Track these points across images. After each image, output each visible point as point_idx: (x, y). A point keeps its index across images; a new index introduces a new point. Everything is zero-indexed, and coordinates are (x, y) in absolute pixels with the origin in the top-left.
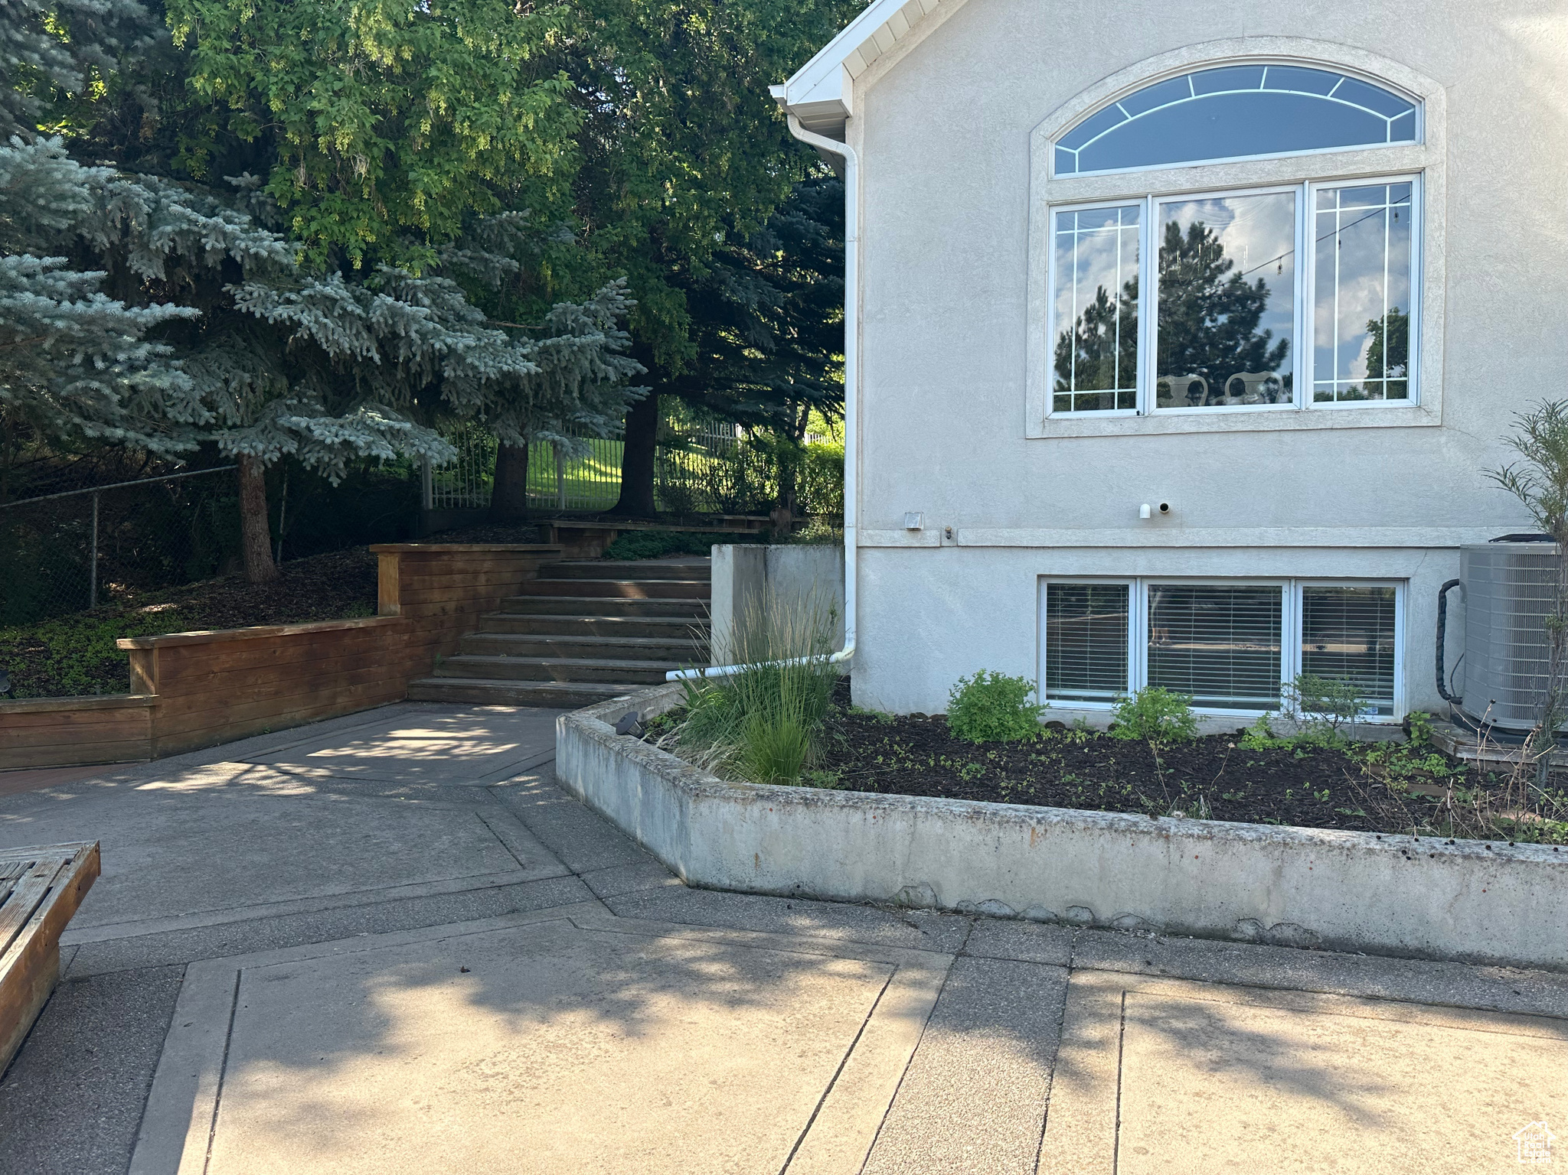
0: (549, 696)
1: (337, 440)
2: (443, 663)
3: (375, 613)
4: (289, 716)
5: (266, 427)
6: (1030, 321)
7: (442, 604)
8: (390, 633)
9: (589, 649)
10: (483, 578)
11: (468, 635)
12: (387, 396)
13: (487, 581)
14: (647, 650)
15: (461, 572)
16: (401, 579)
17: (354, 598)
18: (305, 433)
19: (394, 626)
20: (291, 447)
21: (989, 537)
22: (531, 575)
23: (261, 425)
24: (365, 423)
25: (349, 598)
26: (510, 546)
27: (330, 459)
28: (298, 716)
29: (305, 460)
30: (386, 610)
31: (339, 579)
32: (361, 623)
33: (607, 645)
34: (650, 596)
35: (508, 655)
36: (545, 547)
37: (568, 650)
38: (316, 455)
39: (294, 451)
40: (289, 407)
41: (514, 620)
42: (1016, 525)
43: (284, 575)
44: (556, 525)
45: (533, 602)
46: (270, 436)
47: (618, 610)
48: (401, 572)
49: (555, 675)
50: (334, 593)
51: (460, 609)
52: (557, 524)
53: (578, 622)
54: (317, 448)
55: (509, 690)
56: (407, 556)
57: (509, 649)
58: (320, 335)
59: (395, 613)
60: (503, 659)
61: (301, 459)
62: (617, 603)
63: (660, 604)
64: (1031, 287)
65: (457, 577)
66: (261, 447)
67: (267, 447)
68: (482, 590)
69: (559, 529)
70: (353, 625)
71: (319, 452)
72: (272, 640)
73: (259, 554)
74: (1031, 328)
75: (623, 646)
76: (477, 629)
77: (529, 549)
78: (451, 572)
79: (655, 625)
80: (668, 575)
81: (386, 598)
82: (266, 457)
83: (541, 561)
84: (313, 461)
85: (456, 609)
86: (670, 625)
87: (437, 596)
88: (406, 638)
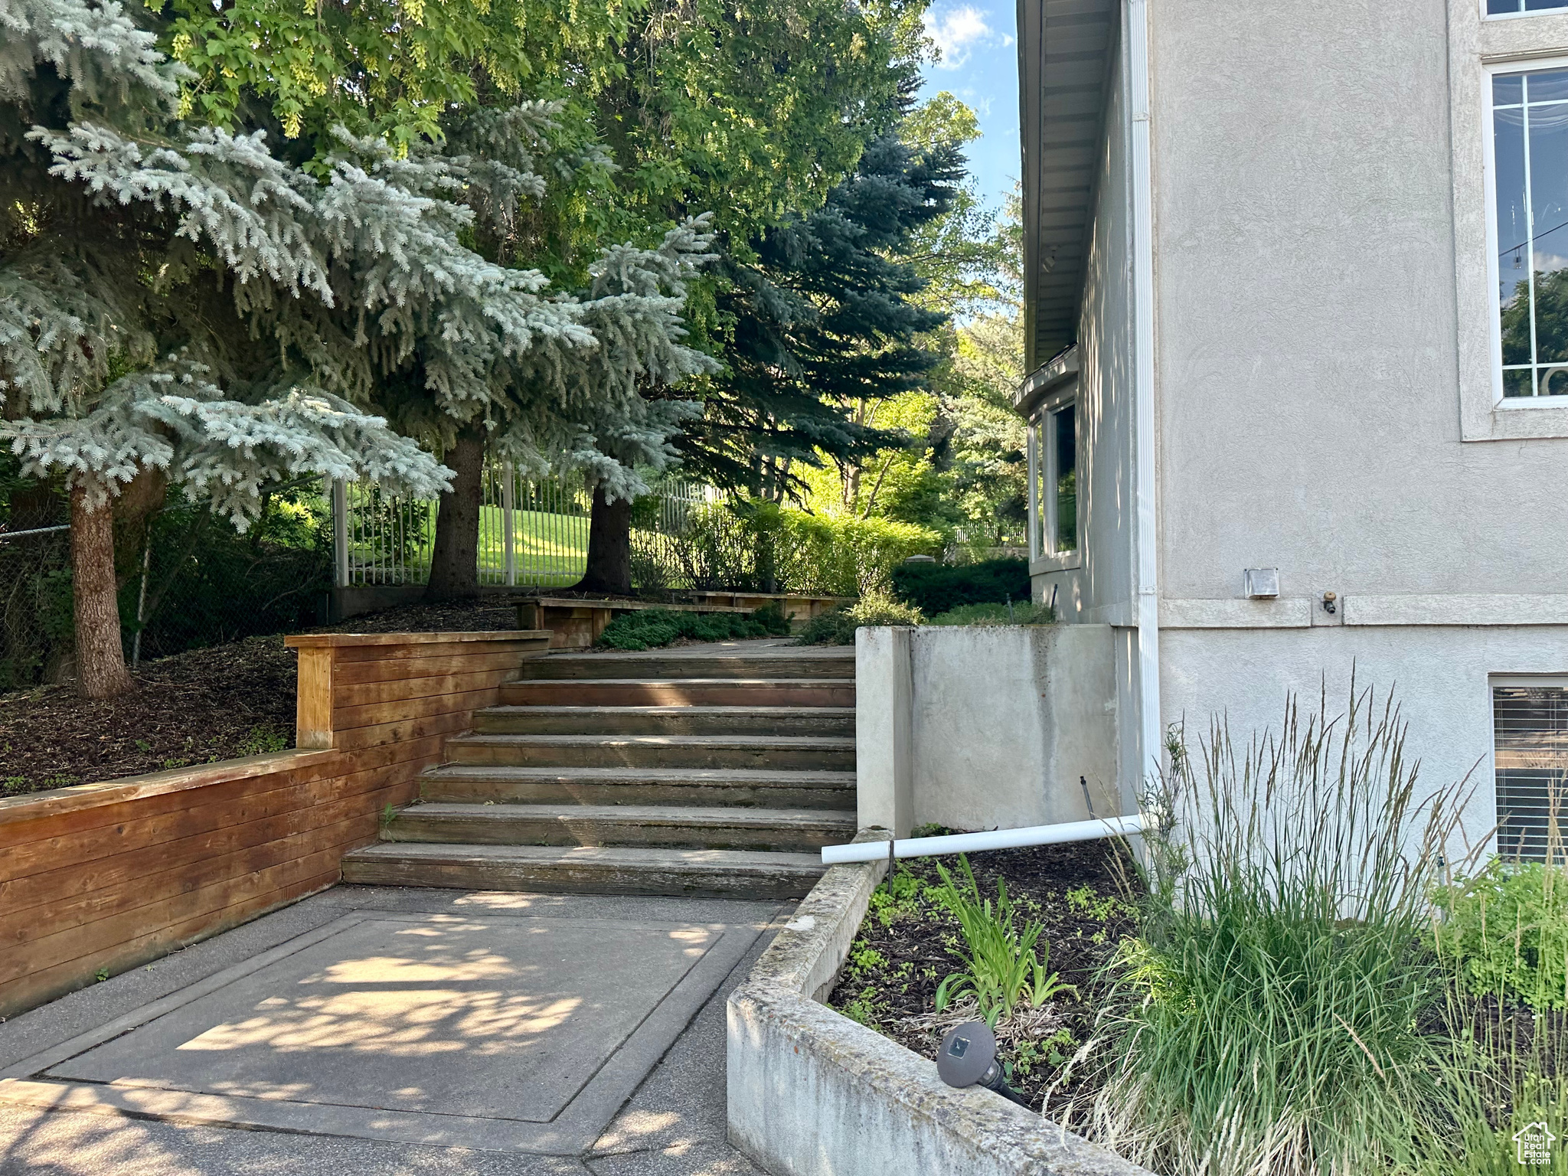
0: (578, 875)
1: (251, 441)
2: (397, 819)
3: (291, 744)
4: (143, 943)
5: (111, 420)
6: (1460, 247)
7: (394, 726)
8: (316, 777)
9: (626, 790)
10: (450, 683)
11: (430, 771)
12: (335, 378)
13: (457, 686)
14: (719, 791)
15: (423, 674)
16: (334, 691)
17: (255, 720)
18: (187, 431)
19: (323, 767)
20: (160, 455)
21: (1403, 609)
22: (513, 674)
23: (100, 416)
24: (301, 416)
25: (246, 720)
26: (487, 634)
27: (235, 481)
28: (160, 939)
29: (185, 483)
30: (309, 741)
31: (228, 688)
32: (272, 765)
33: (654, 783)
34: (696, 703)
35: (497, 802)
36: (530, 634)
37: (593, 793)
38: (207, 472)
39: (164, 463)
40: (156, 387)
41: (499, 745)
42: (1449, 586)
43: (141, 684)
44: (543, 604)
45: (523, 715)
46: (118, 435)
47: (656, 725)
48: (335, 678)
49: (579, 835)
50: (222, 712)
51: (419, 731)
52: (546, 602)
53: (599, 747)
54: (211, 460)
55: (511, 866)
56: (344, 652)
57: (494, 792)
58: (224, 236)
59: (324, 746)
60: (489, 810)
61: (179, 479)
62: (653, 716)
63: (718, 716)
64: (1460, 193)
65: (416, 683)
66: (99, 454)
67: (112, 457)
68: (449, 700)
69: (547, 609)
70: (259, 771)
71: (213, 467)
72: (116, 809)
73: (101, 653)
74: (1463, 259)
75: (681, 785)
76: (442, 761)
77: (510, 637)
78: (406, 675)
79: (720, 749)
80: (714, 671)
81: (309, 720)
82: (111, 473)
83: (524, 655)
84: (201, 482)
85: (413, 733)
86: (744, 749)
87: (386, 713)
88: (340, 783)
